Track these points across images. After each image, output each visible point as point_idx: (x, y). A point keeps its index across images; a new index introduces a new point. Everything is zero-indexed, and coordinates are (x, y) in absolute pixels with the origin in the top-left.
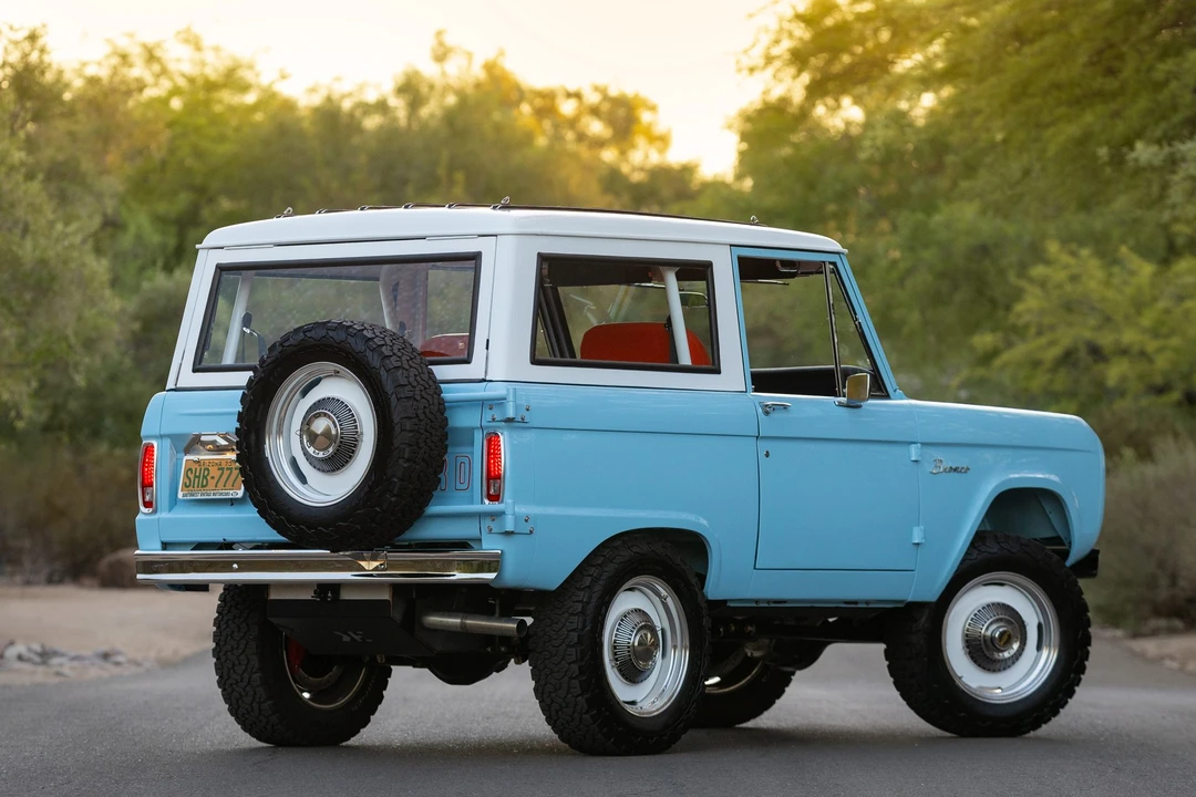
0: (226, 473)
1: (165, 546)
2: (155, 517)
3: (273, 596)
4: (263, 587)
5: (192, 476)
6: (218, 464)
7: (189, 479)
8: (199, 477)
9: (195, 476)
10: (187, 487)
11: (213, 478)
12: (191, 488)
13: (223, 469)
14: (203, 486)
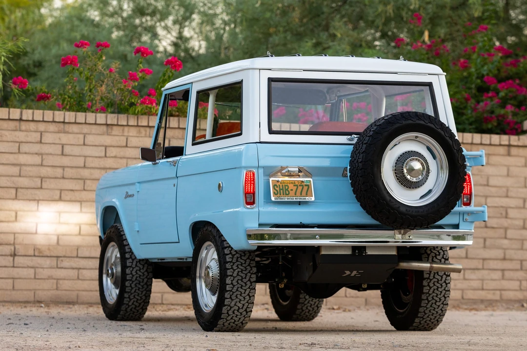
0: (300, 188)
1: (260, 225)
2: (256, 210)
3: (323, 252)
4: (318, 248)
5: (278, 189)
6: (293, 183)
7: (277, 190)
8: (283, 189)
9: (280, 189)
10: (276, 194)
11: (292, 190)
12: (279, 195)
13: (297, 186)
14: (286, 194)
